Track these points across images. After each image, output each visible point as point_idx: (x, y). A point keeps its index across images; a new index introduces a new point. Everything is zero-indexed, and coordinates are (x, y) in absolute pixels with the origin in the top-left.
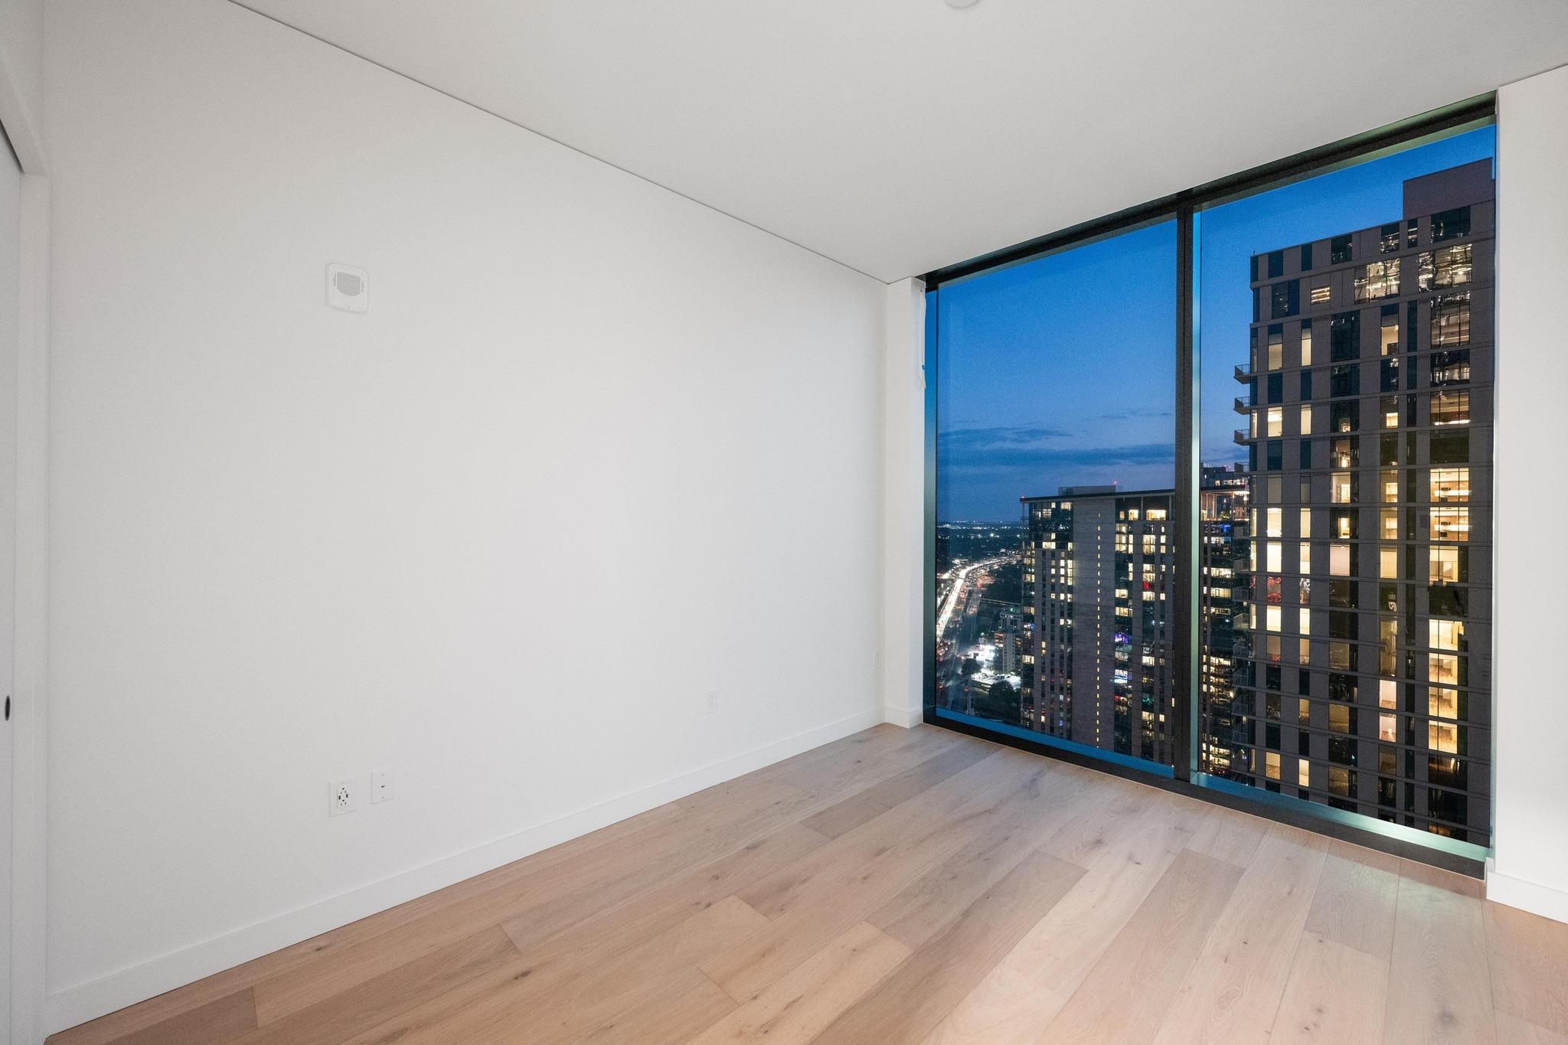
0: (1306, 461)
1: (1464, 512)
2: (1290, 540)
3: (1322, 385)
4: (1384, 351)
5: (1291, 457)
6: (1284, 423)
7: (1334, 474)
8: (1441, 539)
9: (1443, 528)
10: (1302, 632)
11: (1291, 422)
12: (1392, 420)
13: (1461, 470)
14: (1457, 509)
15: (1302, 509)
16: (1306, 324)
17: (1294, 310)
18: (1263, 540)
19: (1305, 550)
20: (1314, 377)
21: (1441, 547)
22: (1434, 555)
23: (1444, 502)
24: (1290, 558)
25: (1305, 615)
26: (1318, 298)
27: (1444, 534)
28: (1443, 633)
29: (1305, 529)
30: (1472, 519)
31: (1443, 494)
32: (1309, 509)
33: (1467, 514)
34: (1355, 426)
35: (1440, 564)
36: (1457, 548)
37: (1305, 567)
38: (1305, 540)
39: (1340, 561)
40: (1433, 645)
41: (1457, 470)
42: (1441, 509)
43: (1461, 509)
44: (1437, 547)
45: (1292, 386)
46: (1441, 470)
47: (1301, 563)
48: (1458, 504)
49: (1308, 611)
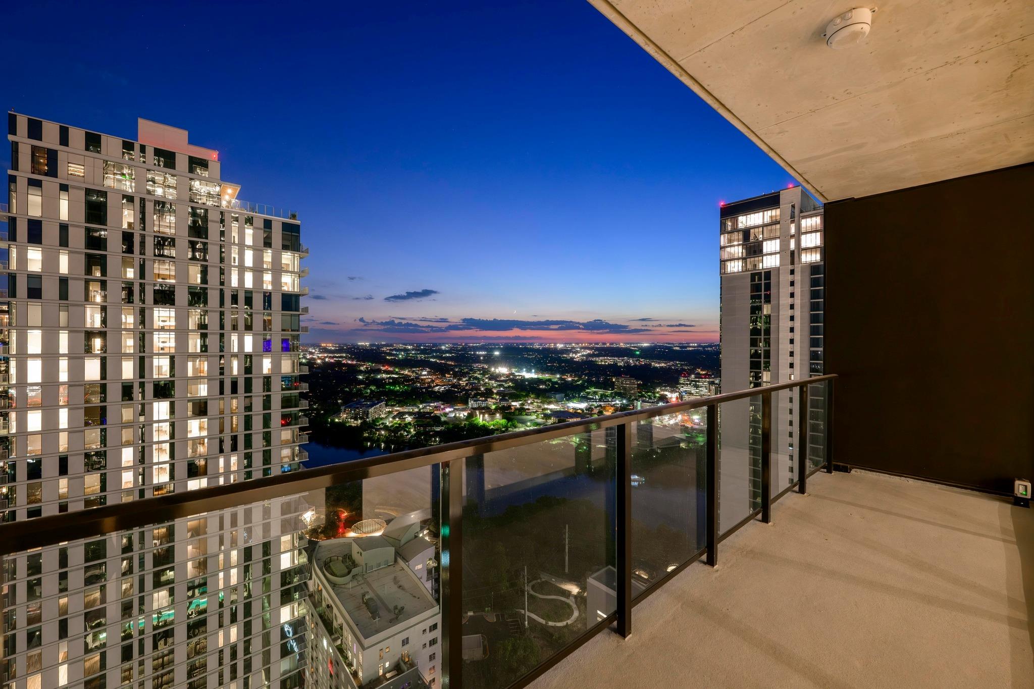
0: (64, 295)
1: (173, 335)
2: (49, 356)
3: (77, 237)
4: (125, 226)
5: (50, 289)
6: (44, 262)
7: (88, 306)
8: (161, 352)
9: (162, 345)
10: (61, 427)
11: (50, 262)
12: (130, 274)
13: (171, 310)
14: (168, 333)
15: (60, 332)
16: (64, 188)
17: (53, 172)
18: (23, 356)
19: (63, 364)
20: (71, 230)
21: (160, 357)
22: (156, 362)
23: (163, 329)
24: (50, 370)
25: (63, 415)
26: (73, 171)
27: (162, 349)
28: (161, 409)
29: (64, 348)
30: (177, 340)
31: (162, 324)
32: (67, 332)
33: (174, 336)
34: (104, 272)
35: (159, 368)
36: (169, 357)
37: (64, 377)
38: (64, 355)
39: (92, 370)
40: (155, 418)
41: (169, 310)
42: (160, 333)
43: (171, 333)
44: (157, 357)
45: (50, 233)
46: (160, 309)
47: (60, 373)
48: (170, 331)
49: (66, 410)
